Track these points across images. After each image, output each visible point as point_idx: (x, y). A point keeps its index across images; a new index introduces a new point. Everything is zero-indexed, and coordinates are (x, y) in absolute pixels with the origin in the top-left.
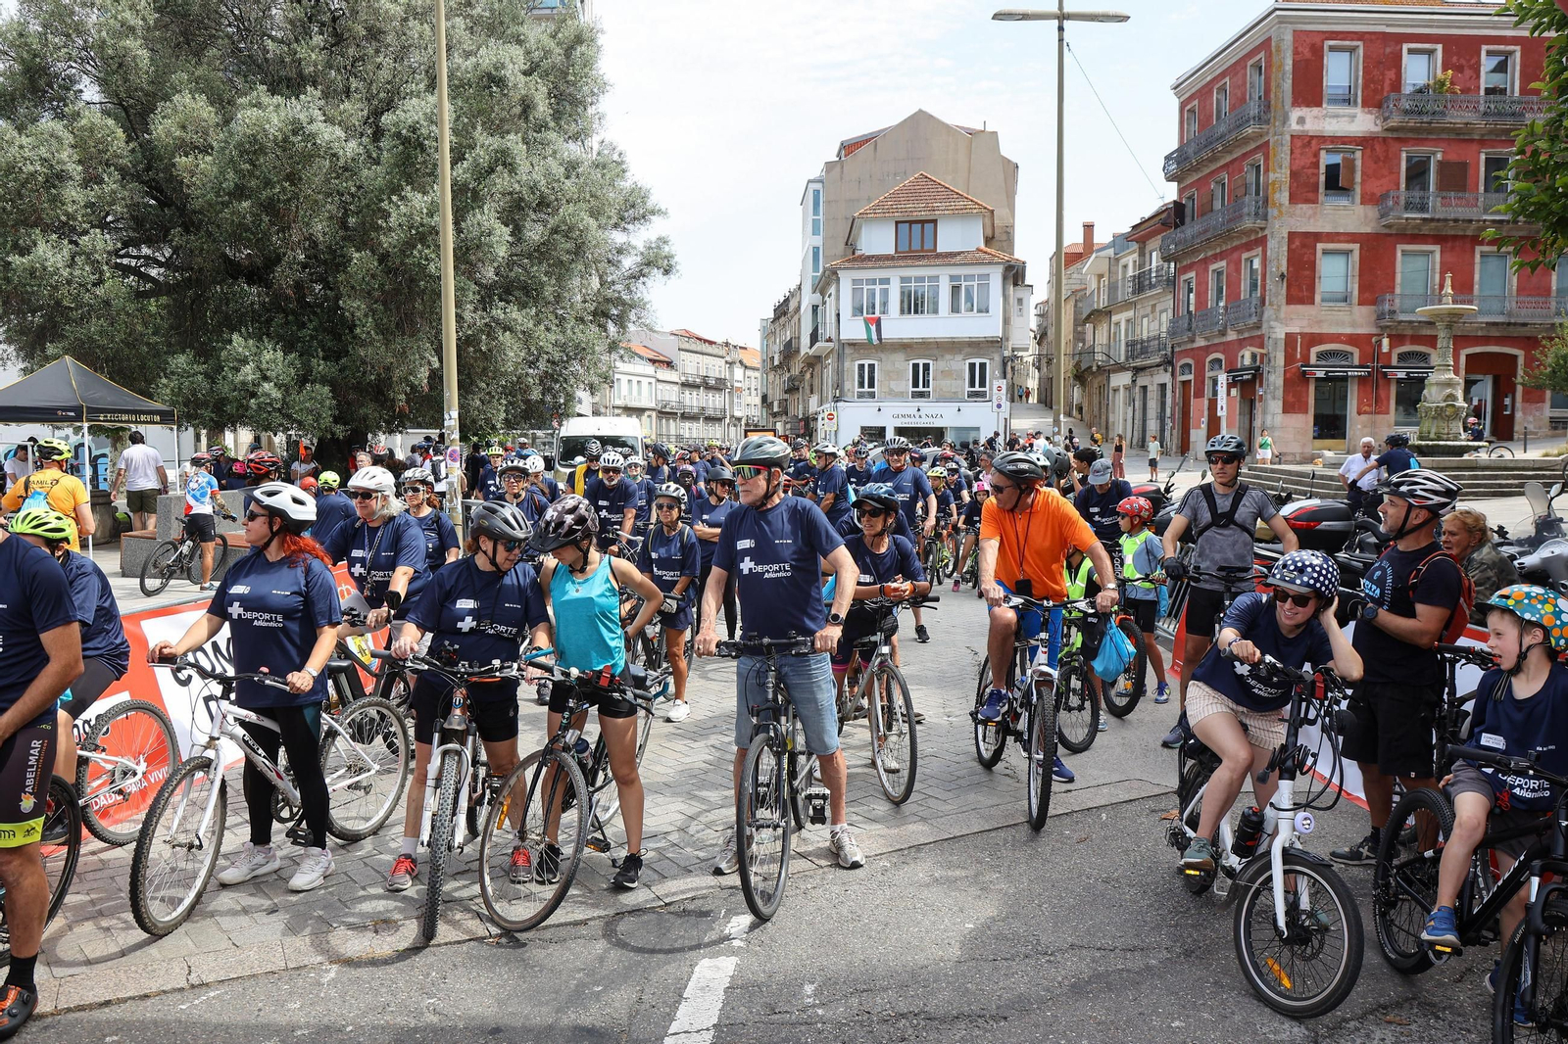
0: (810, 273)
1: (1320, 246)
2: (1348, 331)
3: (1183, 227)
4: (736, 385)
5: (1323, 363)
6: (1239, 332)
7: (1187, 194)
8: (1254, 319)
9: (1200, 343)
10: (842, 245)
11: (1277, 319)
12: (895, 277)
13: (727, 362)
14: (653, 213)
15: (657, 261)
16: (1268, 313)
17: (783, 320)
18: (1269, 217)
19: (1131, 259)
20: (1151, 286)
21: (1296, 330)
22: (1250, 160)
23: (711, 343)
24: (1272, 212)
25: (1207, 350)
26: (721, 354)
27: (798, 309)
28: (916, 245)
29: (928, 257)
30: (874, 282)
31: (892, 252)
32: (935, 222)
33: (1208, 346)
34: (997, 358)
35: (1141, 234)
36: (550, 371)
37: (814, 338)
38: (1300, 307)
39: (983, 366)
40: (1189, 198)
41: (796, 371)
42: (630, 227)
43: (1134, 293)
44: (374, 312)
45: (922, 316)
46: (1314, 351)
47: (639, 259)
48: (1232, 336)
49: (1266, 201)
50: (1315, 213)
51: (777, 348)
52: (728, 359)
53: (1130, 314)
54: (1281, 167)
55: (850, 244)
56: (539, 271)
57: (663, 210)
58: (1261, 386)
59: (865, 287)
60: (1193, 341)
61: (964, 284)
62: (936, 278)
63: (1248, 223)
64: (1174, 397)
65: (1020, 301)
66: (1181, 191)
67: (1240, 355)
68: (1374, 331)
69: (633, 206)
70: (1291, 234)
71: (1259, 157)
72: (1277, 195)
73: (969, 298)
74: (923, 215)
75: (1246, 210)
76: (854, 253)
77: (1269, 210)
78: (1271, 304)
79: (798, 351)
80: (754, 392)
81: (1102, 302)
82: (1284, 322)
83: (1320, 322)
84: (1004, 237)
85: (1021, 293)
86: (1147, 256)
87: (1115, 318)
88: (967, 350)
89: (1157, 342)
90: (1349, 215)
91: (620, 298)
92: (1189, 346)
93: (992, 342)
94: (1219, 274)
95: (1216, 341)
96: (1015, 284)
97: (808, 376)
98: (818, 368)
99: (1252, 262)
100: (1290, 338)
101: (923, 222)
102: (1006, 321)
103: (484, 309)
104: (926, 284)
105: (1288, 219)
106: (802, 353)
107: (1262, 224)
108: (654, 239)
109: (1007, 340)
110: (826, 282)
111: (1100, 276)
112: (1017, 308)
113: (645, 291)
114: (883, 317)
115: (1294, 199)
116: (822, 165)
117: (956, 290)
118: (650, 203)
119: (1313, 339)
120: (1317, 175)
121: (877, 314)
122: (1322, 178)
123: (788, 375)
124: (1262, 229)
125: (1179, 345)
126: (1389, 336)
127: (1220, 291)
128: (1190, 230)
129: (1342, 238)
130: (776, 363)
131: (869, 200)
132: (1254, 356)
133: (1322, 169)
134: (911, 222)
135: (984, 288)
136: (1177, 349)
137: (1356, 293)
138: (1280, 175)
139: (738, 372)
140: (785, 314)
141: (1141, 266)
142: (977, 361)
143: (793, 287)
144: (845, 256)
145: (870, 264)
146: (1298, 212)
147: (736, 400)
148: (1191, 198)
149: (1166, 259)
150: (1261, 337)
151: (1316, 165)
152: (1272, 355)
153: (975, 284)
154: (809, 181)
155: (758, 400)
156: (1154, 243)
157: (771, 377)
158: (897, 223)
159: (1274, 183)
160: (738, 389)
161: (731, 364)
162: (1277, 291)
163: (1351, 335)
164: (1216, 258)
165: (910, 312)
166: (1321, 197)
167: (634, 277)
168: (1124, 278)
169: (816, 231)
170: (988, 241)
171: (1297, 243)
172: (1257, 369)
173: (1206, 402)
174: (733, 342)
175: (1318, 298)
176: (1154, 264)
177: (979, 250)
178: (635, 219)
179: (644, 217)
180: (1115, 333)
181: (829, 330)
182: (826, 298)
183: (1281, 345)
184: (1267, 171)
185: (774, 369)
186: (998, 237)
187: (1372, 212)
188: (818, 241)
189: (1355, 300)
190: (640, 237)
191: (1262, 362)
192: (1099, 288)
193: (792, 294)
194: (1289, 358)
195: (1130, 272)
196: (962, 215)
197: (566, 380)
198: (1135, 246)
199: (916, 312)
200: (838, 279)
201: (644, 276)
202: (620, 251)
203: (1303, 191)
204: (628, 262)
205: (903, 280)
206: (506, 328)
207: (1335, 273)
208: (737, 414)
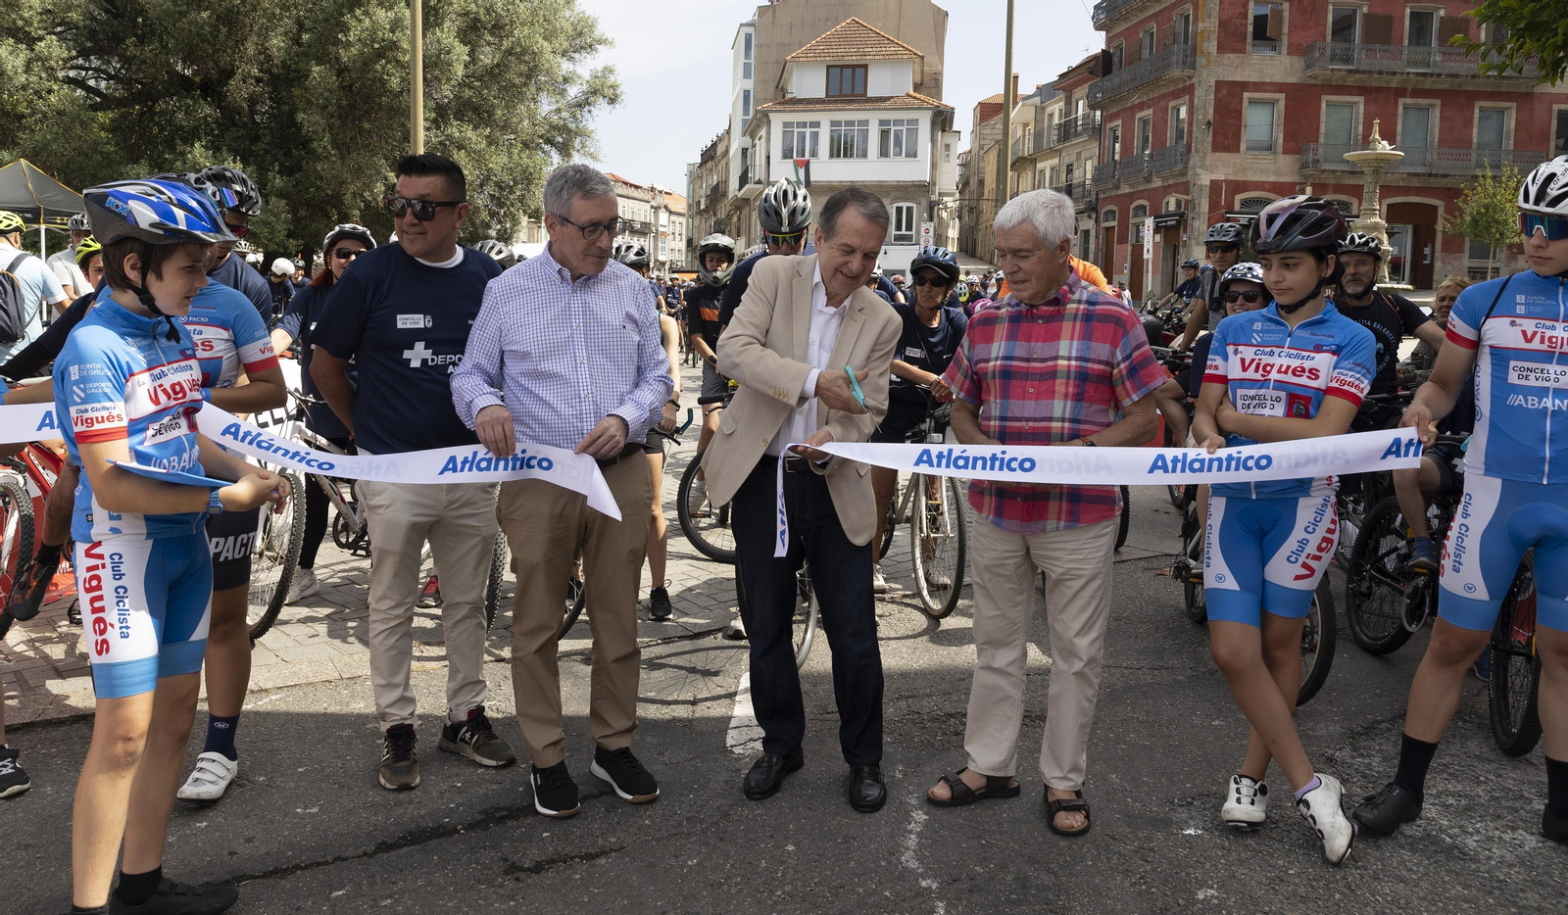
0: (739, 117)
1: (1246, 95)
2: (1272, 179)
3: (1110, 76)
4: (661, 229)
5: (1247, 210)
6: (1164, 179)
7: (1115, 44)
8: (1180, 166)
9: (1125, 189)
10: (773, 89)
11: (1202, 167)
12: (825, 119)
13: (652, 207)
14: (600, 42)
15: (603, 91)
16: (1194, 160)
17: (710, 164)
18: (1197, 65)
19: (1056, 108)
20: (1077, 135)
21: (1220, 176)
22: (1179, 10)
23: (637, 187)
24: (1201, 60)
25: (1132, 197)
26: (646, 198)
27: (727, 152)
28: (847, 89)
29: (859, 102)
30: (804, 125)
31: (822, 95)
32: (865, 67)
33: (1132, 193)
34: (924, 202)
35: (1068, 82)
36: (497, 194)
37: (744, 180)
38: (1225, 156)
39: (910, 210)
40: (1117, 47)
41: (722, 214)
42: (576, 55)
43: (1059, 141)
44: (331, 127)
45: (851, 160)
46: (1238, 198)
47: (585, 87)
48: (1157, 183)
49: (1194, 50)
50: (1242, 63)
51: (704, 191)
52: (654, 203)
53: (1055, 161)
54: (1210, 17)
55: (781, 89)
56: (491, 94)
57: (610, 39)
58: (1185, 231)
59: (796, 130)
60: (1118, 188)
61: (893, 128)
62: (866, 123)
63: (1176, 73)
64: (1097, 243)
65: (947, 147)
66: (1109, 41)
67: (1165, 201)
68: (1297, 179)
69: (580, 34)
70: (1218, 83)
71: (1189, 8)
72: (1205, 45)
73: (898, 143)
74: (854, 60)
75: (1174, 59)
76: (784, 97)
77: (1198, 59)
78: (1197, 151)
79: (725, 194)
80: (678, 238)
81: (1028, 148)
82: (1211, 169)
83: (1244, 170)
84: (933, 84)
85: (949, 139)
86: (1074, 104)
87: (1039, 166)
88: (894, 194)
89: (1081, 189)
90: (1276, 66)
91: (565, 125)
92: (1113, 193)
93: (919, 186)
94: (1145, 122)
95: (1141, 188)
96: (943, 131)
97: (735, 219)
98: (746, 211)
99: (1178, 110)
100: (1215, 185)
101: (854, 67)
102: (934, 166)
103: (438, 128)
104: (856, 128)
105: (1217, 68)
106: (731, 196)
107: (1191, 72)
108: (600, 69)
109: (934, 184)
110: (755, 125)
111: (1026, 125)
112: (944, 153)
113: (590, 119)
114: (812, 160)
115: (1222, 48)
116: (754, 10)
117: (884, 134)
118: (598, 32)
119: (1237, 187)
120: (1246, 25)
121: (807, 157)
122: (1250, 28)
123: (714, 219)
124: (1190, 78)
125: (1104, 192)
126: (1312, 185)
127: (1145, 139)
128: (1116, 78)
129: (1268, 88)
130: (702, 207)
131: (801, 45)
132: (1178, 203)
133: (1251, 20)
134: (842, 67)
135: (913, 133)
136: (1101, 196)
137: (1281, 141)
138: (1208, 25)
139: (663, 217)
140: (712, 158)
141: (1068, 114)
142: (904, 205)
143: (721, 132)
144: (776, 99)
145: (801, 107)
146: (1225, 61)
147: (660, 245)
148: (1119, 48)
149: (1093, 107)
150: (1187, 183)
151: (1245, 15)
152: (1196, 202)
153: (904, 128)
154: (741, 25)
155: (683, 245)
156: (1082, 91)
157: (697, 221)
158: (828, 67)
159: (1202, 32)
160: (663, 233)
161: (656, 209)
162: (1203, 139)
163: (1275, 183)
164: (1142, 106)
165: (839, 156)
166: (1249, 47)
167: (579, 106)
168: (1050, 126)
169: (746, 75)
170: (917, 87)
171: (1224, 92)
172: (1182, 215)
173: (1130, 248)
174: (659, 187)
175: (1243, 146)
176: (1080, 112)
177: (908, 95)
178: (582, 48)
179: (590, 46)
180: (1039, 181)
181: (758, 172)
182: (757, 141)
183: (1206, 192)
184: (1196, 20)
185: (700, 213)
186: (929, 83)
187: (1298, 62)
188: (749, 84)
189: (1280, 149)
190: (585, 67)
191: (1186, 208)
192: (1024, 136)
193: (720, 139)
194: (1214, 205)
195: (1056, 121)
196: (892, 60)
197: (512, 205)
198: (1062, 95)
199: (845, 156)
200: (769, 122)
201: (589, 104)
202: (566, 80)
203: (1231, 41)
204: (573, 91)
205: (834, 123)
206: (460, 147)
207: (1259, 121)
208: (661, 258)
